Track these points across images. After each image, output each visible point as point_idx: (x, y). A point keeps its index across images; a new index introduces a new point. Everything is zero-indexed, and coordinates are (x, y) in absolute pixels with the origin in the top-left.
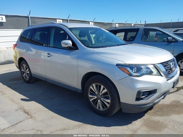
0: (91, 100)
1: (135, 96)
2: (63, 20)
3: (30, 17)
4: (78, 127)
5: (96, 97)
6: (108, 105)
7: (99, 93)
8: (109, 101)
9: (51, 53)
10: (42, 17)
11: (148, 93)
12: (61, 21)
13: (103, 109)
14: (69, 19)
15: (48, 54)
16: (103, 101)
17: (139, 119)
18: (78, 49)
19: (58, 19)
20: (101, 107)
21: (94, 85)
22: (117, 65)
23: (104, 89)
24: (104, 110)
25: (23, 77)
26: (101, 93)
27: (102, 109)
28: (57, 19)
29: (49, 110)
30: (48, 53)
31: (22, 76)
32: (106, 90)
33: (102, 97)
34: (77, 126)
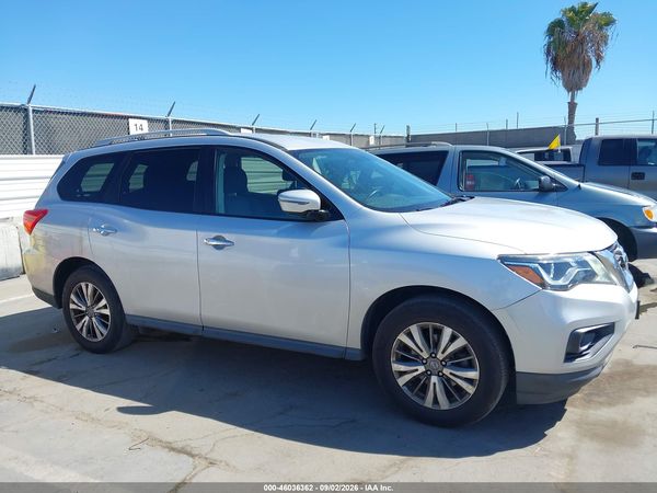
0: (402, 381)
1: (562, 348)
2: (150, 120)
3: (31, 109)
4: (393, 469)
5: (421, 369)
6: (470, 387)
7: (433, 356)
8: (473, 375)
9: (227, 236)
10: (77, 110)
11: (594, 335)
12: (145, 123)
13: (451, 402)
14: (170, 118)
15: (216, 239)
16: (451, 377)
17: (558, 423)
18: (343, 218)
19: (135, 118)
20: (442, 398)
21: (414, 329)
22: (503, 259)
23: (453, 338)
24: (455, 405)
25: (76, 334)
26: (443, 353)
27: (444, 404)
28: (131, 117)
29: (256, 431)
30: (214, 235)
31: (72, 327)
32: (461, 342)
33: (444, 366)
34: (391, 466)
